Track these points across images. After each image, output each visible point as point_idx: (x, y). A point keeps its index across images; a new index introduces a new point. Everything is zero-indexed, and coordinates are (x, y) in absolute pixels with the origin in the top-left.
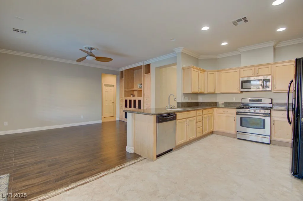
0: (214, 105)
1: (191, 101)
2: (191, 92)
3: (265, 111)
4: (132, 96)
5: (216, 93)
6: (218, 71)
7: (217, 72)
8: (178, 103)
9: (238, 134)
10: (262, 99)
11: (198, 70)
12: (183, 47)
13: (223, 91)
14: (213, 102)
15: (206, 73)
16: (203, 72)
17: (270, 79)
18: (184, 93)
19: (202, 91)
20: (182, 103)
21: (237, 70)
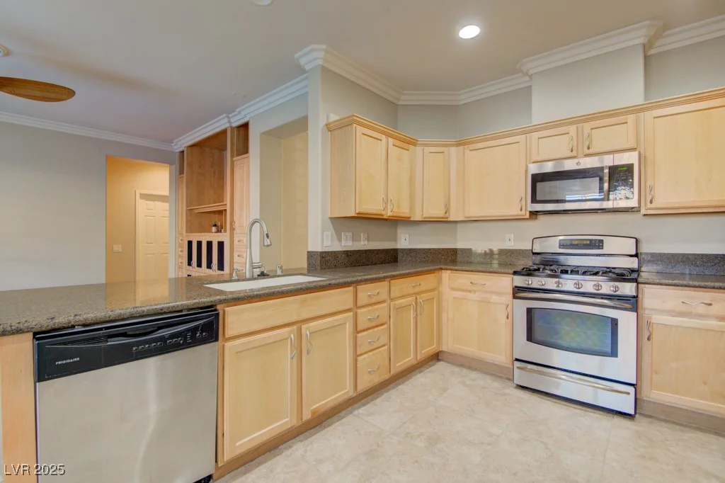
0: (450, 259)
1: (363, 244)
2: (353, 214)
3: (617, 289)
4: (214, 229)
5: (452, 218)
6: (458, 145)
7: (453, 149)
8: (311, 255)
9: (518, 368)
10: (602, 241)
11: (383, 137)
12: (324, 47)
13: (475, 211)
14: (443, 249)
15: (419, 149)
16: (405, 146)
17: (632, 165)
18: (333, 219)
19: (404, 211)
20: (322, 253)
21: (517, 138)
